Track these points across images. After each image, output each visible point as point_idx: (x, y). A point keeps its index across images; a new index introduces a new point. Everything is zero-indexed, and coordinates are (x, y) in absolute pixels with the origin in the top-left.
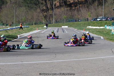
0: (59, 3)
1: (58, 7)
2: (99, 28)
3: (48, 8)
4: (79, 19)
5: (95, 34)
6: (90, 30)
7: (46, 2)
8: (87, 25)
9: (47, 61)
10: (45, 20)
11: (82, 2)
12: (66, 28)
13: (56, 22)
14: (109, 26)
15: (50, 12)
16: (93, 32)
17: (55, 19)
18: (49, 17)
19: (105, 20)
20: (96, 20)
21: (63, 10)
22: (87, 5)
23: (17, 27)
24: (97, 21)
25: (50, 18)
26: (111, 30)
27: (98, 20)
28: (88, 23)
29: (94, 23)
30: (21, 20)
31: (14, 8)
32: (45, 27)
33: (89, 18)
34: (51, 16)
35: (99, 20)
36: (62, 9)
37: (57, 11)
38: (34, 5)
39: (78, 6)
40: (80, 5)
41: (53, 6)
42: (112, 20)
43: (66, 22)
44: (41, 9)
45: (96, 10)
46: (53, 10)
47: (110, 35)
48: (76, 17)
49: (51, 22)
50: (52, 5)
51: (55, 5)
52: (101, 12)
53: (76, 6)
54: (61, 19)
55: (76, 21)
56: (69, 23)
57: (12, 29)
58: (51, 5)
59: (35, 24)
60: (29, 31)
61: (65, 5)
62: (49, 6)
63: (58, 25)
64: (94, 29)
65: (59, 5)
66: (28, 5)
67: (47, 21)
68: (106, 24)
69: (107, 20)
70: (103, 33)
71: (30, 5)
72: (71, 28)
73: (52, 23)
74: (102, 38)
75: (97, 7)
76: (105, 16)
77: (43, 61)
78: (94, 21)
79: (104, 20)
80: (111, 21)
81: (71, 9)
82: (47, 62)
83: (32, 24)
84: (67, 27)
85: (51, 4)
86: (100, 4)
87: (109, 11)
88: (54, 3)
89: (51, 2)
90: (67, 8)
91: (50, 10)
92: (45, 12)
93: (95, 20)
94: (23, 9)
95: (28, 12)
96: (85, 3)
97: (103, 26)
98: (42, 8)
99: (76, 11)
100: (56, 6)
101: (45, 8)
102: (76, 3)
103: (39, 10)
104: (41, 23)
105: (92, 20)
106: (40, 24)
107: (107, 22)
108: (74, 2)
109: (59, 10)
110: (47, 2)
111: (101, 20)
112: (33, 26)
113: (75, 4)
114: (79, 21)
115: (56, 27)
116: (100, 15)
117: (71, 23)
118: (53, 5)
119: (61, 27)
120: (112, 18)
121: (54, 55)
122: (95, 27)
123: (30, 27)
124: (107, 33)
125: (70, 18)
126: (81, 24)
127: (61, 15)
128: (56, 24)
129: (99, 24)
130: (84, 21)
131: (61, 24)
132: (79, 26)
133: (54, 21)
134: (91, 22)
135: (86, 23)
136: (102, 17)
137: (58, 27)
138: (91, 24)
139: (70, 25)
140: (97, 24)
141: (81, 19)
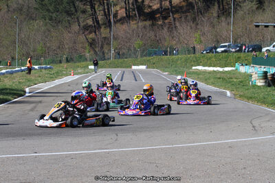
0: (124, 10)
1: (122, 21)
2: (220, 69)
3: (98, 22)
4: (172, 49)
5: (213, 84)
6: (201, 76)
7: (93, 7)
8: (192, 63)
9: (95, 149)
10: (92, 52)
11: (181, 8)
12: (141, 71)
13: (119, 55)
14: (246, 65)
15: (104, 32)
16: (206, 80)
17: (116, 48)
18: (100, 43)
19: (236, 52)
20: (214, 50)
21: (135, 26)
22: (193, 16)
23: (23, 68)
25: (102, 47)
26: (251, 75)
28: (194, 59)
30: (34, 51)
31: (16, 23)
32: (92, 67)
33: (198, 47)
34: (106, 40)
35: (222, 52)
36: (133, 24)
37: (120, 30)
38: (65, 14)
39: (171, 18)
40: (175, 16)
41: (112, 17)
42: (252, 51)
43: (142, 56)
44: (82, 24)
45: (213, 27)
46: (110, 26)
47: (246, 88)
48: (166, 44)
49: (107, 56)
50: (107, 15)
51: (115, 15)
52: (227, 31)
53: (165, 18)
54: (129, 49)
55: (166, 54)
56: (148, 58)
57: (12, 73)
58: (105, 14)
59: (68, 61)
60: (52, 79)
61: (139, 16)
62: (100, 17)
63: (122, 63)
64: (210, 72)
65: (125, 15)
66: (51, 14)
67: (96, 53)
68: (238, 60)
69: (240, 50)
70: (230, 82)
71: (54, 15)
72: (154, 71)
73: (108, 59)
74: (228, 93)
75: (216, 20)
76: (235, 41)
77: (87, 150)
78: (210, 55)
79: (233, 50)
80: (249, 53)
81: (153, 25)
82: (95, 153)
83: (60, 62)
84: (143, 67)
85: (105, 12)
86: (225, 12)
87: (246, 29)
88: (113, 9)
89: (106, 7)
90: (145, 23)
91: (103, 27)
92: (90, 33)
93: (211, 51)
94: (38, 24)
95: (49, 31)
96: (188, 11)
97: (232, 67)
98: (85, 23)
99: (166, 29)
100: (119, 17)
101: (90, 22)
102: (165, 9)
103: (75, 27)
104: (82, 58)
105: (205, 52)
106: (80, 62)
107: (242, 55)
108: (161, 7)
109: (125, 27)
110: (96, 7)
111: (225, 51)
112: (62, 65)
113: (165, 13)
114: (173, 54)
115: (118, 67)
116: (223, 39)
117: (155, 59)
118: (109, 15)
119: (131, 67)
120: (252, 46)
121: (114, 136)
122: (211, 69)
123: (56, 68)
124: (241, 82)
125: (151, 46)
126: (177, 60)
127: (130, 39)
128: (117, 61)
129: (221, 60)
130: (185, 54)
131: (129, 61)
132: (173, 67)
133: (113, 53)
134: (202, 55)
135: (191, 59)
136: (228, 45)
137: (123, 69)
138: (202, 61)
139: (151, 62)
140: (216, 59)
141: (178, 49)
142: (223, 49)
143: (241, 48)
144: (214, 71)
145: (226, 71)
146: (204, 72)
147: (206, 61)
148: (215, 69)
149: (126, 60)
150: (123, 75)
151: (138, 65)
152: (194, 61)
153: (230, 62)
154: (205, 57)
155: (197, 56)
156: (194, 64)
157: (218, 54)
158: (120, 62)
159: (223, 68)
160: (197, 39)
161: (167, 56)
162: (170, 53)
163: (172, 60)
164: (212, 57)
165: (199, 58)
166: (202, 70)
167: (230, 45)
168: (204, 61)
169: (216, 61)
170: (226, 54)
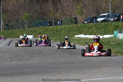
4: (56, 20)
8: (75, 32)
17: (6, 20)
19: (114, 21)
20: (94, 20)
24: (98, 22)
27: (99, 20)
28: (77, 29)
29: (91, 28)
33: (79, 18)
35: (102, 21)
43: (29, 27)
48: (51, 16)
55: (51, 25)
56: (35, 29)
63: (11, 34)
68: (116, 28)
69: (118, 20)
76: (113, 12)
78: (91, 24)
79: (112, 20)
84: (30, 37)
93: (92, 21)
97: (111, 34)
105: (86, 22)
107: (120, 23)
111: (104, 21)
114: (58, 25)
116: (103, 10)
117: (40, 29)
125: (37, 18)
126: (61, 30)
127: (18, 12)
128: (6, 32)
129: (100, 29)
130: (69, 24)
131: (17, 32)
132: (57, 36)
133: (2, 25)
134: (84, 24)
135: (73, 28)
136: (107, 15)
137: (12, 39)
138: (84, 30)
139: (38, 32)
140: (97, 28)
141: (62, 20)
142: (102, 19)
143: (119, 17)
146: (85, 39)
147: (87, 30)
149: (14, 31)
150: (11, 42)
152: (76, 31)
153: (109, 30)
154: (87, 26)
155: (79, 26)
156: (77, 33)
157: (98, 23)
158: (9, 33)
159: (103, 36)
160: (79, 11)
161: (52, 27)
162: (54, 24)
163: (56, 29)
164: (93, 26)
165: (81, 27)
166: (83, 37)
167: (109, 15)
168: (85, 30)
169: (96, 29)
170: (106, 23)
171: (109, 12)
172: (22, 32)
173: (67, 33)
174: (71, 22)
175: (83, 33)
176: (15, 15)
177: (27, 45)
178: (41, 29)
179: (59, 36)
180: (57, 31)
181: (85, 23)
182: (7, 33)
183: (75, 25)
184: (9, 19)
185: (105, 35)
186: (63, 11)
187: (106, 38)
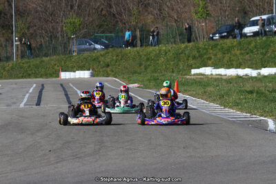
4: (146, 33)
5: (237, 105)
6: (210, 89)
8: (191, 62)
20: (237, 31)
24: (245, 36)
27: (248, 30)
28: (195, 53)
29: (229, 50)
33: (201, 26)
48: (133, 21)
54: (53, 36)
63: (37, 67)
64: (230, 80)
73: (8, 58)
74: (271, 124)
78: (229, 41)
84: (84, 74)
93: (230, 33)
105: (217, 37)
115: (29, 76)
119: (58, 76)
122: (232, 72)
125: (100, 26)
126: (158, 56)
127: (53, 15)
128: (27, 63)
129: (252, 52)
130: (175, 42)
131: (53, 63)
132: (148, 70)
133: (17, 46)
134: (212, 43)
135: (187, 52)
136: (268, 19)
137: (41, 79)
138: (213, 57)
139: (101, 63)
140: (243, 51)
141: (158, 32)
142: (256, 29)
144: (238, 77)
145: (265, 77)
146: (216, 80)
147: (220, 55)
148: (242, 72)
149: (44, 59)
150: (41, 93)
151: (73, 69)
152: (194, 58)
153: (273, 56)
154: (219, 47)
155: (200, 46)
156: (195, 64)
157: (246, 39)
158: (34, 65)
159: (259, 71)
160: (200, 9)
161: (135, 49)
162: (141, 41)
163: (145, 55)
164: (233, 47)
165: (205, 49)
166: (212, 74)
167: (272, 18)
168: (215, 55)
169: (241, 54)
170: (264, 38)
171: (272, 10)
172: (65, 63)
173: (172, 63)
174: (179, 35)
175: (210, 62)
176: (47, 21)
177: (98, 120)
178: (110, 54)
179: (153, 72)
180: (148, 59)
181: (214, 38)
182: (29, 66)
183: (191, 44)
184: (31, 31)
185: (263, 69)
186: (160, 10)
187: (266, 74)
